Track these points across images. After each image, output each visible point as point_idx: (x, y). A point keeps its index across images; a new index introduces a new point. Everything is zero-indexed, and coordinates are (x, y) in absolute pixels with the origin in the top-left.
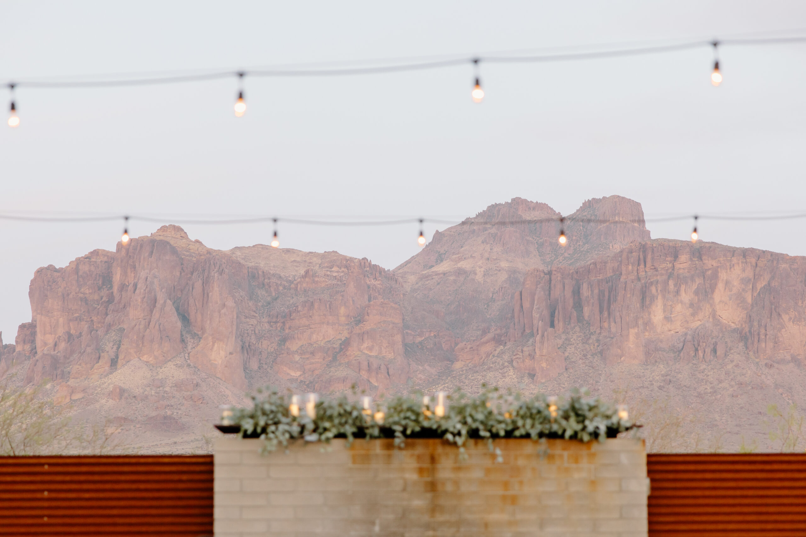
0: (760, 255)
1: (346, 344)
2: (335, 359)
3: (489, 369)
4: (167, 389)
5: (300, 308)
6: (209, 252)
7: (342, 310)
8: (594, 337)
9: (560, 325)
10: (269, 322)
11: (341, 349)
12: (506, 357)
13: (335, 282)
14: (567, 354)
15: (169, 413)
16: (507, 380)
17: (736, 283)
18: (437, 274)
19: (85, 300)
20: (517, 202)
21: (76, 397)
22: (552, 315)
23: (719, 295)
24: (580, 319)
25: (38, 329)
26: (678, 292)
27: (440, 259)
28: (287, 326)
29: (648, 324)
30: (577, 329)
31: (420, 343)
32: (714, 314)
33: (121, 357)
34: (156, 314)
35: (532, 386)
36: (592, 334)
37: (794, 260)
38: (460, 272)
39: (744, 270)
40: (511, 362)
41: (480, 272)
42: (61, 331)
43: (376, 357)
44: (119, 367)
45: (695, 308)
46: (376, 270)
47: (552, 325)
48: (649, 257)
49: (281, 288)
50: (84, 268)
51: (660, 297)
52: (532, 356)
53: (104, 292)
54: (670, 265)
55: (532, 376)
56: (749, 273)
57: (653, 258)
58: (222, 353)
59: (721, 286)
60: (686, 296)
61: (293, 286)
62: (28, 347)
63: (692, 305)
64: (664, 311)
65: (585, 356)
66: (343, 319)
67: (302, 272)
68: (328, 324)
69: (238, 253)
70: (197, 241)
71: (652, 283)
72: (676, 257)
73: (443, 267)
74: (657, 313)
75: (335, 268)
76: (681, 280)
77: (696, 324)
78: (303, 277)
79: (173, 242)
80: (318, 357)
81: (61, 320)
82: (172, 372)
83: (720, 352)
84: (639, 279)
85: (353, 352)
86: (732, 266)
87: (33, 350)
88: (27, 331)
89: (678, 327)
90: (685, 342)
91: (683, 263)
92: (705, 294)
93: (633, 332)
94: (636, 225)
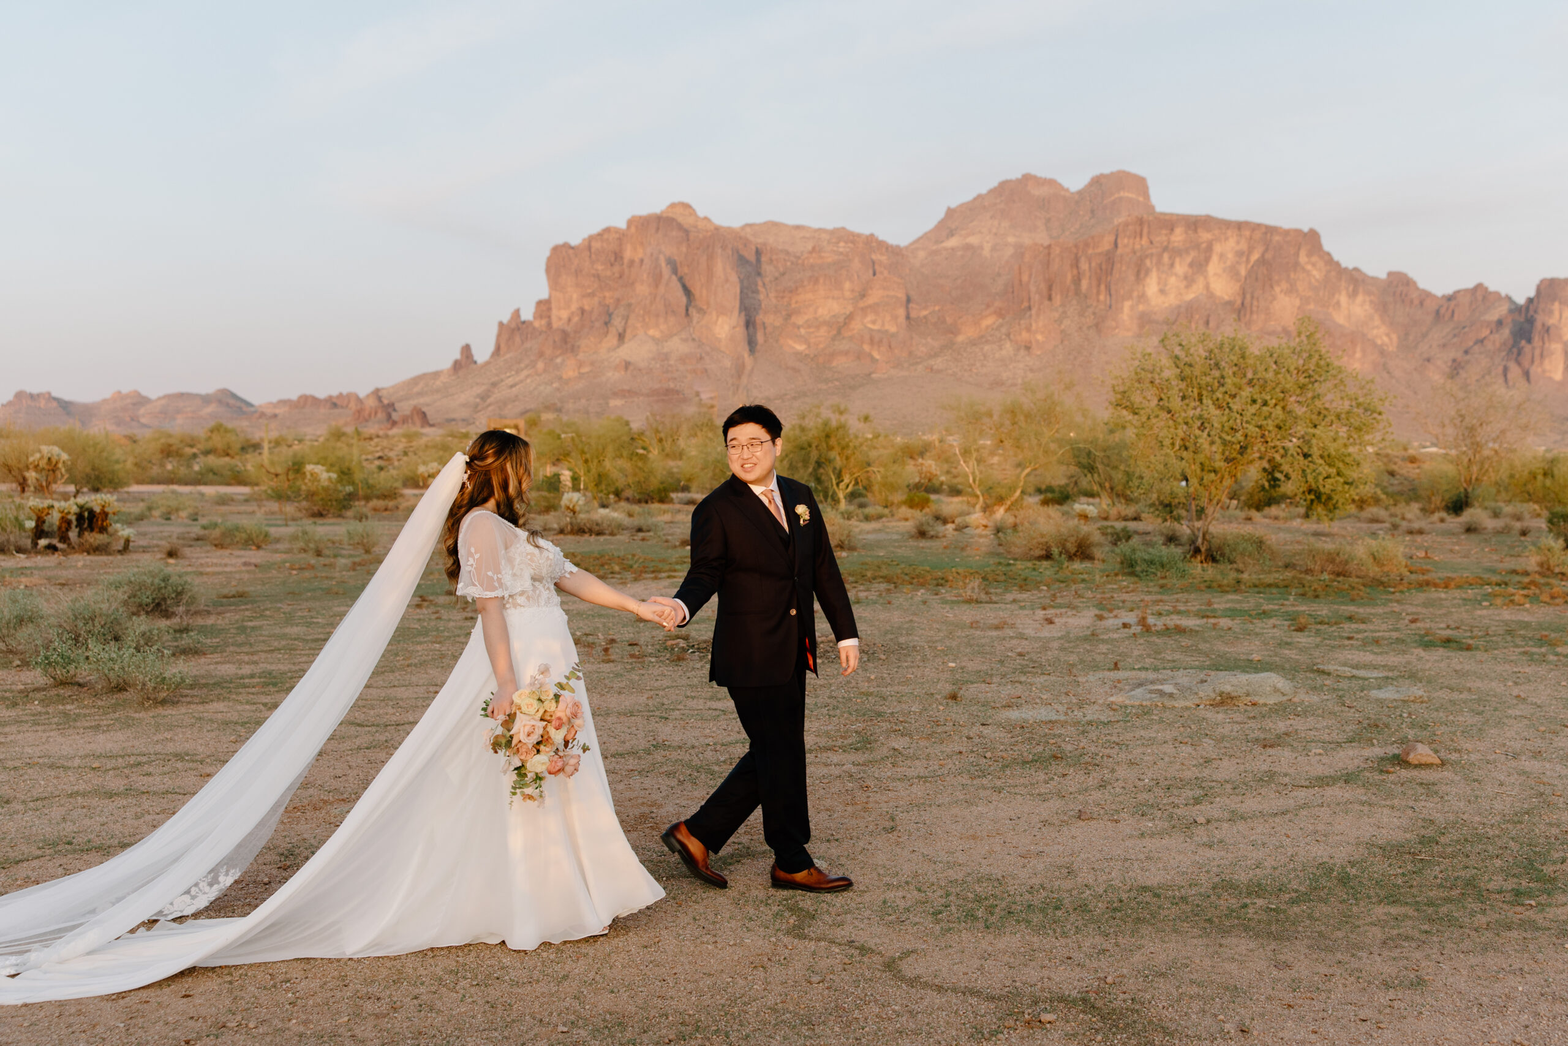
0: (1255, 227)
1: (850, 317)
2: (839, 332)
3: (987, 342)
4: (672, 362)
5: (806, 283)
6: (717, 228)
7: (847, 285)
8: (1090, 310)
9: (1057, 299)
10: (776, 297)
11: (845, 324)
12: (1004, 330)
13: (841, 257)
14: (1063, 327)
15: (672, 385)
16: (1004, 352)
17: (1230, 255)
18: (946, 249)
19: (598, 277)
20: (1027, 178)
21: (585, 370)
22: (1050, 288)
23: (1214, 267)
24: (1077, 292)
25: (553, 305)
26: (1172, 265)
27: (951, 234)
28: (793, 301)
29: (1142, 297)
30: (1074, 302)
31: (925, 317)
32: (1207, 287)
33: (629, 331)
34: (662, 289)
35: (1028, 358)
36: (1088, 307)
37: (1287, 232)
38: (968, 247)
39: (1238, 243)
40: (1008, 335)
41: (987, 247)
42: (574, 307)
43: (879, 331)
44: (626, 340)
45: (1189, 281)
46: (882, 246)
47: (1050, 298)
48: (1145, 231)
49: (789, 264)
50: (596, 245)
51: (1154, 270)
52: (1028, 329)
53: (616, 269)
54: (1164, 238)
55: (1028, 348)
56: (1243, 246)
57: (1149, 233)
58: (726, 328)
59: (1215, 258)
60: (1181, 268)
61: (800, 261)
62: (544, 322)
63: (1186, 278)
64: (1159, 283)
65: (1080, 328)
66: (848, 294)
67: (810, 248)
68: (833, 298)
69: (748, 230)
70: (706, 219)
71: (1147, 257)
72: (1172, 230)
73: (953, 242)
74: (1152, 286)
75: (842, 244)
76: (1176, 253)
77: (1190, 296)
78: (811, 252)
79: (680, 219)
80: (823, 331)
81: (575, 296)
82: (677, 346)
83: (1211, 324)
84: (1135, 253)
85: (856, 326)
86: (1227, 239)
87: (549, 325)
88: (544, 307)
89: (1171, 300)
90: (1179, 314)
91: (1179, 236)
92: (1199, 266)
93: (1127, 304)
94: (1141, 199)
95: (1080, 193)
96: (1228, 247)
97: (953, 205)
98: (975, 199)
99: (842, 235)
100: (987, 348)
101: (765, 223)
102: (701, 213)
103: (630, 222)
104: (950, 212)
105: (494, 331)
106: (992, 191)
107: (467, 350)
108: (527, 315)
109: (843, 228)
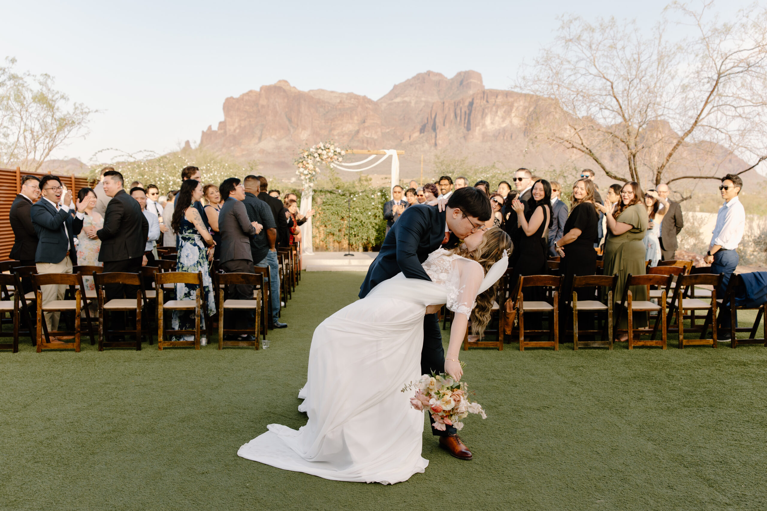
1: (358, 132)
3: (417, 143)
4: (283, 150)
5: (338, 116)
6: (299, 92)
7: (356, 118)
9: (447, 125)
10: (325, 122)
11: (355, 134)
12: (424, 139)
13: (353, 105)
14: (450, 138)
16: (425, 148)
17: (521, 108)
18: (395, 103)
19: (247, 112)
21: (244, 153)
23: (514, 113)
25: (227, 124)
26: (497, 112)
27: (396, 96)
28: (333, 124)
29: (484, 125)
30: (454, 127)
31: (388, 132)
32: (511, 122)
33: (263, 136)
34: (278, 118)
35: (436, 150)
38: (404, 102)
39: (524, 103)
40: (426, 141)
41: (413, 102)
42: (237, 125)
44: (262, 141)
45: (504, 119)
46: (370, 101)
47: (444, 125)
48: (485, 97)
49: (330, 108)
50: (246, 98)
51: (489, 114)
52: (435, 138)
53: (256, 109)
56: (527, 104)
57: (487, 98)
58: (306, 135)
59: (514, 110)
60: (500, 113)
61: (335, 107)
62: (223, 132)
63: (502, 117)
64: (491, 120)
65: (457, 138)
66: (356, 122)
67: (339, 101)
68: (350, 123)
70: (294, 87)
71: (486, 108)
72: (497, 97)
73: (398, 100)
74: (488, 121)
75: (353, 100)
76: (498, 107)
77: (504, 125)
78: (339, 103)
79: (284, 87)
80: (346, 138)
81: (237, 120)
82: (284, 143)
83: (513, 137)
84: (481, 106)
85: (361, 135)
86: (520, 101)
87: (225, 133)
88: (222, 125)
89: (496, 127)
90: (499, 133)
91: (500, 100)
92: (508, 113)
93: (478, 128)
94: (479, 83)
95: (452, 79)
96: (521, 104)
97: (397, 83)
98: (406, 81)
99: (351, 96)
100: (417, 146)
101: (318, 90)
102: (292, 85)
103: (261, 88)
104: (395, 87)
105: (200, 135)
106: (414, 78)
107: (187, 143)
108: (215, 128)
109: (352, 93)
